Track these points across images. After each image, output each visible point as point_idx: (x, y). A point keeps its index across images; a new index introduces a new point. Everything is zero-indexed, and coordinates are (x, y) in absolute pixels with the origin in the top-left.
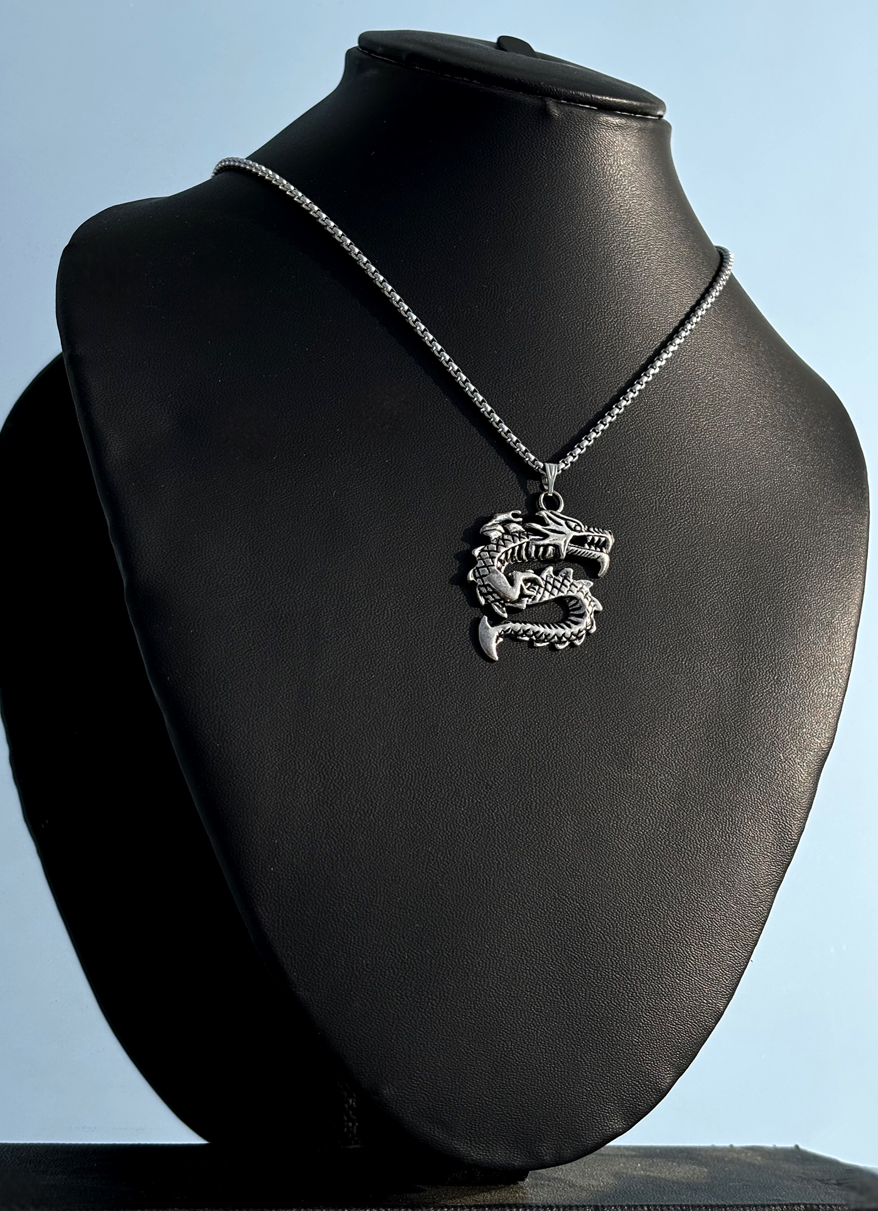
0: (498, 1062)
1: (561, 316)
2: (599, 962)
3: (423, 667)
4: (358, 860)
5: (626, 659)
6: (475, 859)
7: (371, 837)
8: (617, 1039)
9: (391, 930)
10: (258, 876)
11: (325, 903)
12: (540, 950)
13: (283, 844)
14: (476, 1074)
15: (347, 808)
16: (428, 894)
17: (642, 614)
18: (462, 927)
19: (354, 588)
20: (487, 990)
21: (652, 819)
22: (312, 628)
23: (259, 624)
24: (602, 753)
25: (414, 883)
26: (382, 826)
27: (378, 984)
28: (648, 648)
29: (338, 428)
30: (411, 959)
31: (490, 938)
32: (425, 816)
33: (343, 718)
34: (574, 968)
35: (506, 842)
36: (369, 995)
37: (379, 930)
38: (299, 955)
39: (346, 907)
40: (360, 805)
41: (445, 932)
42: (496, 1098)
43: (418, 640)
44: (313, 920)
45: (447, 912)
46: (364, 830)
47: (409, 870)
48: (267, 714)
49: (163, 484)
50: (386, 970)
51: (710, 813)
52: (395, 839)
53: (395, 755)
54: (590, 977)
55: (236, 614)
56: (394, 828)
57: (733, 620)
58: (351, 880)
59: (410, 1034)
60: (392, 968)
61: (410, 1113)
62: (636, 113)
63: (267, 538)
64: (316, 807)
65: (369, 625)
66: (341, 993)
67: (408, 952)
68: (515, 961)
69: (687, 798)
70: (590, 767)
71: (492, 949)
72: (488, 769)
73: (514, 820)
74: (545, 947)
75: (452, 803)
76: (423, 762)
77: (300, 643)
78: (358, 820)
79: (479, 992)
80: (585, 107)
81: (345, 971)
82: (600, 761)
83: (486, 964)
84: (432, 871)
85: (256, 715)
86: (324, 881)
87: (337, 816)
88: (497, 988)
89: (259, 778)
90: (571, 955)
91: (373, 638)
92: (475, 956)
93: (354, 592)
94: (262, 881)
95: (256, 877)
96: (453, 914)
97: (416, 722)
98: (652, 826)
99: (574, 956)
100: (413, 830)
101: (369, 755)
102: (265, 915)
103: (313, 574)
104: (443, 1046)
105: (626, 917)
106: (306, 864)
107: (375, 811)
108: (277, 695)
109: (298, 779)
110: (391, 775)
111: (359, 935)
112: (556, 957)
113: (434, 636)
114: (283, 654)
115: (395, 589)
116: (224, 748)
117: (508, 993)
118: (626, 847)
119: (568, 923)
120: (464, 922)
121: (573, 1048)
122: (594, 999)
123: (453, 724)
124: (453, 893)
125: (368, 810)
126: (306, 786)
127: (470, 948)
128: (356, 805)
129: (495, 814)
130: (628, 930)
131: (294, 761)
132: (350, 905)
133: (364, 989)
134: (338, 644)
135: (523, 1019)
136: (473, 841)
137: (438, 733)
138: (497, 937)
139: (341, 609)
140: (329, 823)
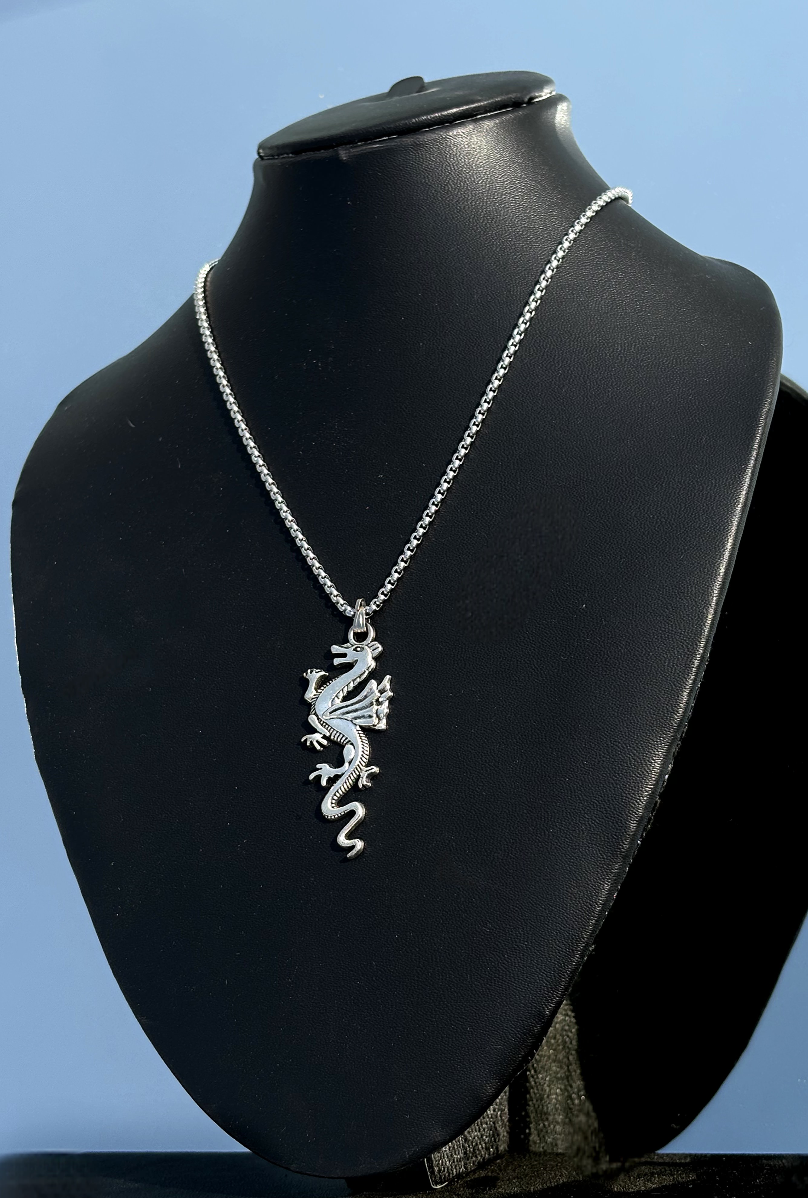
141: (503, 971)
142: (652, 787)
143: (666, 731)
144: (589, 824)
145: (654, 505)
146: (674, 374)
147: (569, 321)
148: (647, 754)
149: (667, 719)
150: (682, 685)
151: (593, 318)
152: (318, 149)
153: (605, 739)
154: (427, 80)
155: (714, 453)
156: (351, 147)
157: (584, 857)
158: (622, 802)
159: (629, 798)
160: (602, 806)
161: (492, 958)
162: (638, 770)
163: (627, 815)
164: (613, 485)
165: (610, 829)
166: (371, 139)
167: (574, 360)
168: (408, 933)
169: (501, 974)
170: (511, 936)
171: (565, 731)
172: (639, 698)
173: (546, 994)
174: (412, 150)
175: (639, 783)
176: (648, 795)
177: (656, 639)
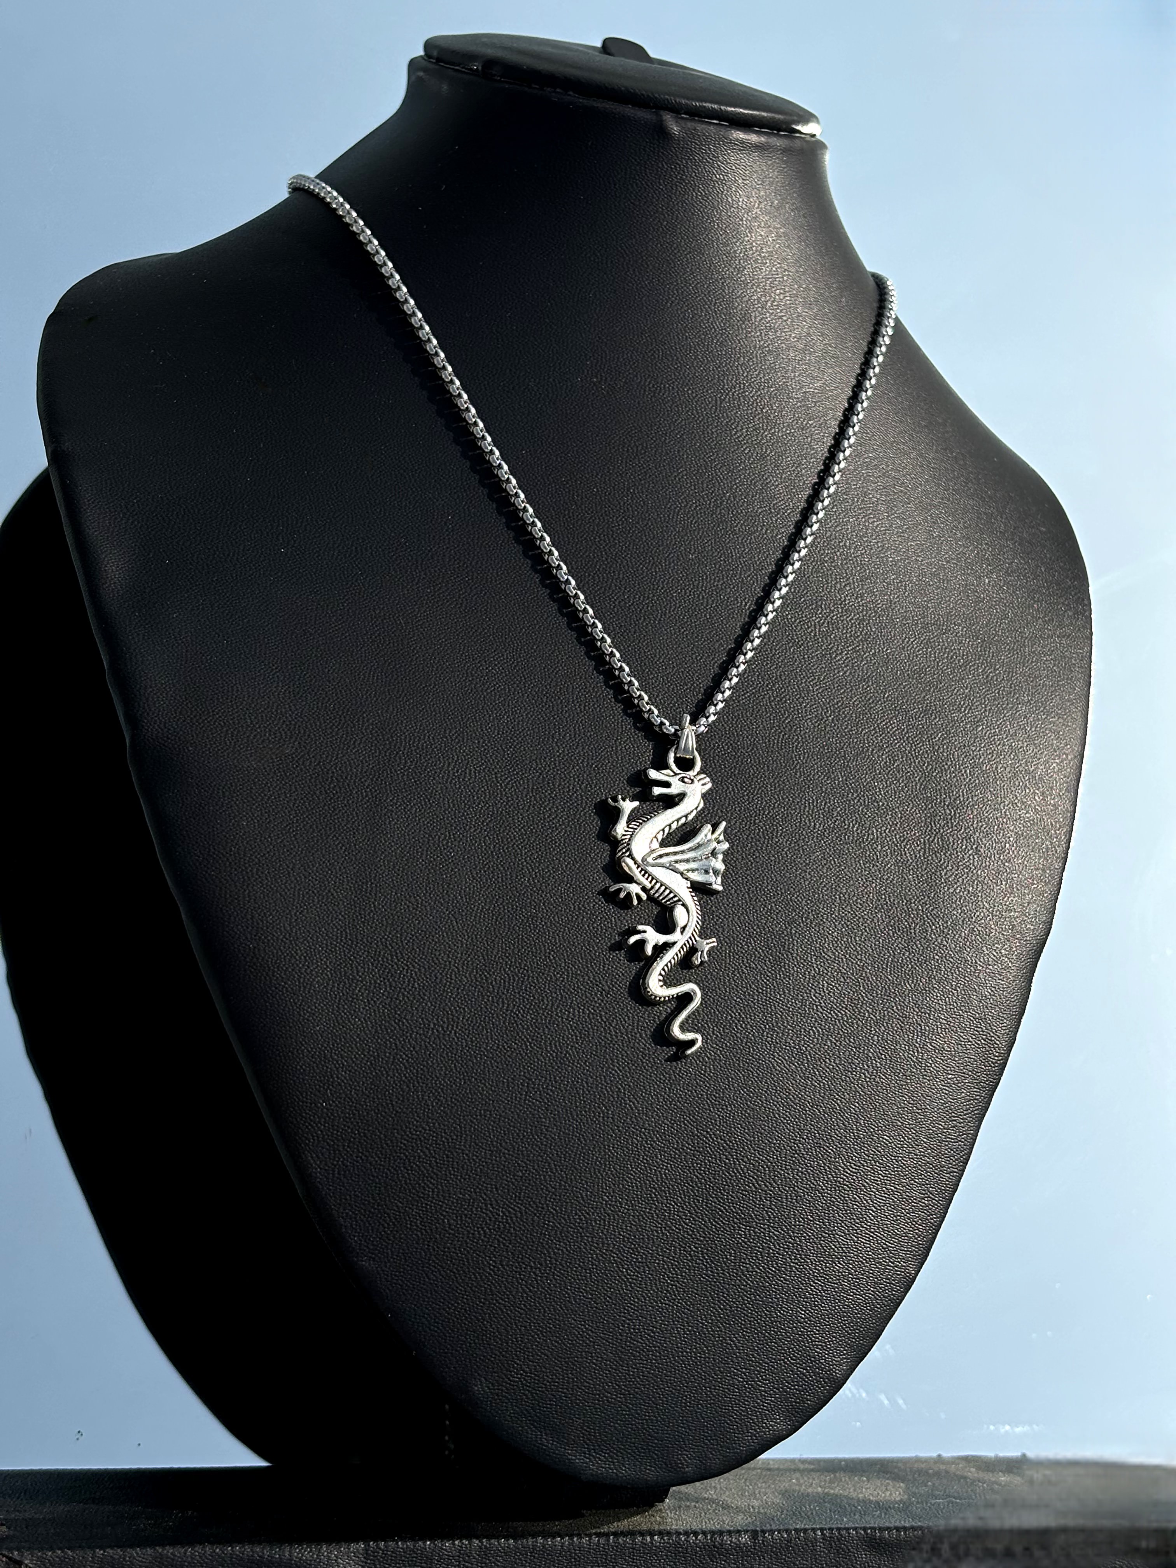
0: (622, 1347)
1: (688, 390)
2: (751, 1216)
3: (517, 841)
4: (436, 1090)
5: (780, 826)
6: (588, 1086)
7: (452, 1061)
8: (776, 1314)
9: (480, 1180)
10: (306, 1113)
11: (393, 1146)
12: (674, 1202)
13: (338, 1072)
14: (594, 1363)
15: (421, 1024)
16: (527, 1133)
17: (800, 768)
18: (572, 1174)
19: (425, 742)
20: (606, 1255)
21: (818, 1031)
22: (372, 794)
23: (302, 790)
24: (751, 948)
25: (509, 1119)
26: (466, 1046)
27: (464, 1249)
28: (808, 811)
29: (402, 537)
30: (507, 1216)
31: (610, 1187)
32: (523, 1033)
33: (414, 909)
34: (719, 1224)
35: (628, 1063)
36: (454, 1264)
37: (465, 1179)
38: (362, 1214)
39: (421, 1151)
40: (437, 1020)
41: (550, 1181)
42: (621, 1394)
43: (510, 807)
44: (379, 1169)
45: (553, 1155)
46: (443, 1052)
47: (503, 1102)
48: (314, 905)
49: (175, 613)
50: (475, 1231)
51: (893, 1022)
52: (484, 1063)
53: (482, 954)
54: (741, 1235)
55: (272, 778)
56: (482, 1049)
57: (918, 775)
58: (428, 1116)
59: (508, 1314)
60: (482, 1228)
61: (509, 1416)
62: (779, 130)
63: (311, 681)
64: (380, 1023)
65: (447, 788)
66: (417, 1262)
67: (503, 1208)
68: (642, 1216)
69: (862, 1002)
70: (736, 965)
71: (612, 1201)
72: (604, 970)
73: (638, 1035)
74: (681, 1198)
75: (557, 1015)
76: (519, 963)
77: (356, 813)
78: (435, 1039)
79: (597, 1257)
80: (714, 123)
81: (422, 1234)
82: (749, 957)
83: (604, 1220)
84: (533, 1103)
85: (301, 907)
86: (392, 1118)
87: (408, 1034)
88: (620, 1251)
89: (305, 988)
90: (715, 1207)
91: (451, 805)
92: (590, 1211)
93: (426, 747)
94: (311, 1120)
95: (304, 1115)
96: (561, 1157)
97: (508, 911)
98: (818, 1039)
99: (719, 1209)
100: (508, 1051)
101: (448, 955)
102: (316, 1164)
103: (372, 724)
104: (550, 1328)
105: (786, 1158)
106: (368, 1096)
107: (457, 1028)
108: (328, 880)
109: (356, 988)
110: (477, 981)
111: (439, 1187)
112: (695, 1210)
113: (530, 801)
114: (335, 828)
115: (479, 742)
116: (259, 950)
117: (633, 1258)
118: (784, 1066)
119: (710, 1166)
120: (575, 1168)
121: (719, 1328)
122: (747, 1264)
123: (557, 913)
124: (560, 1131)
125: (448, 1026)
126: (367, 997)
127: (584, 1201)
128: (432, 1019)
129: (614, 1027)
130: (788, 1174)
131: (351, 965)
132: (427, 1148)
133: (447, 1256)
134: (406, 813)
135: (654, 1291)
136: (585, 1064)
137: (537, 925)
138: (618, 1186)
139: (410, 768)
140: (398, 1043)
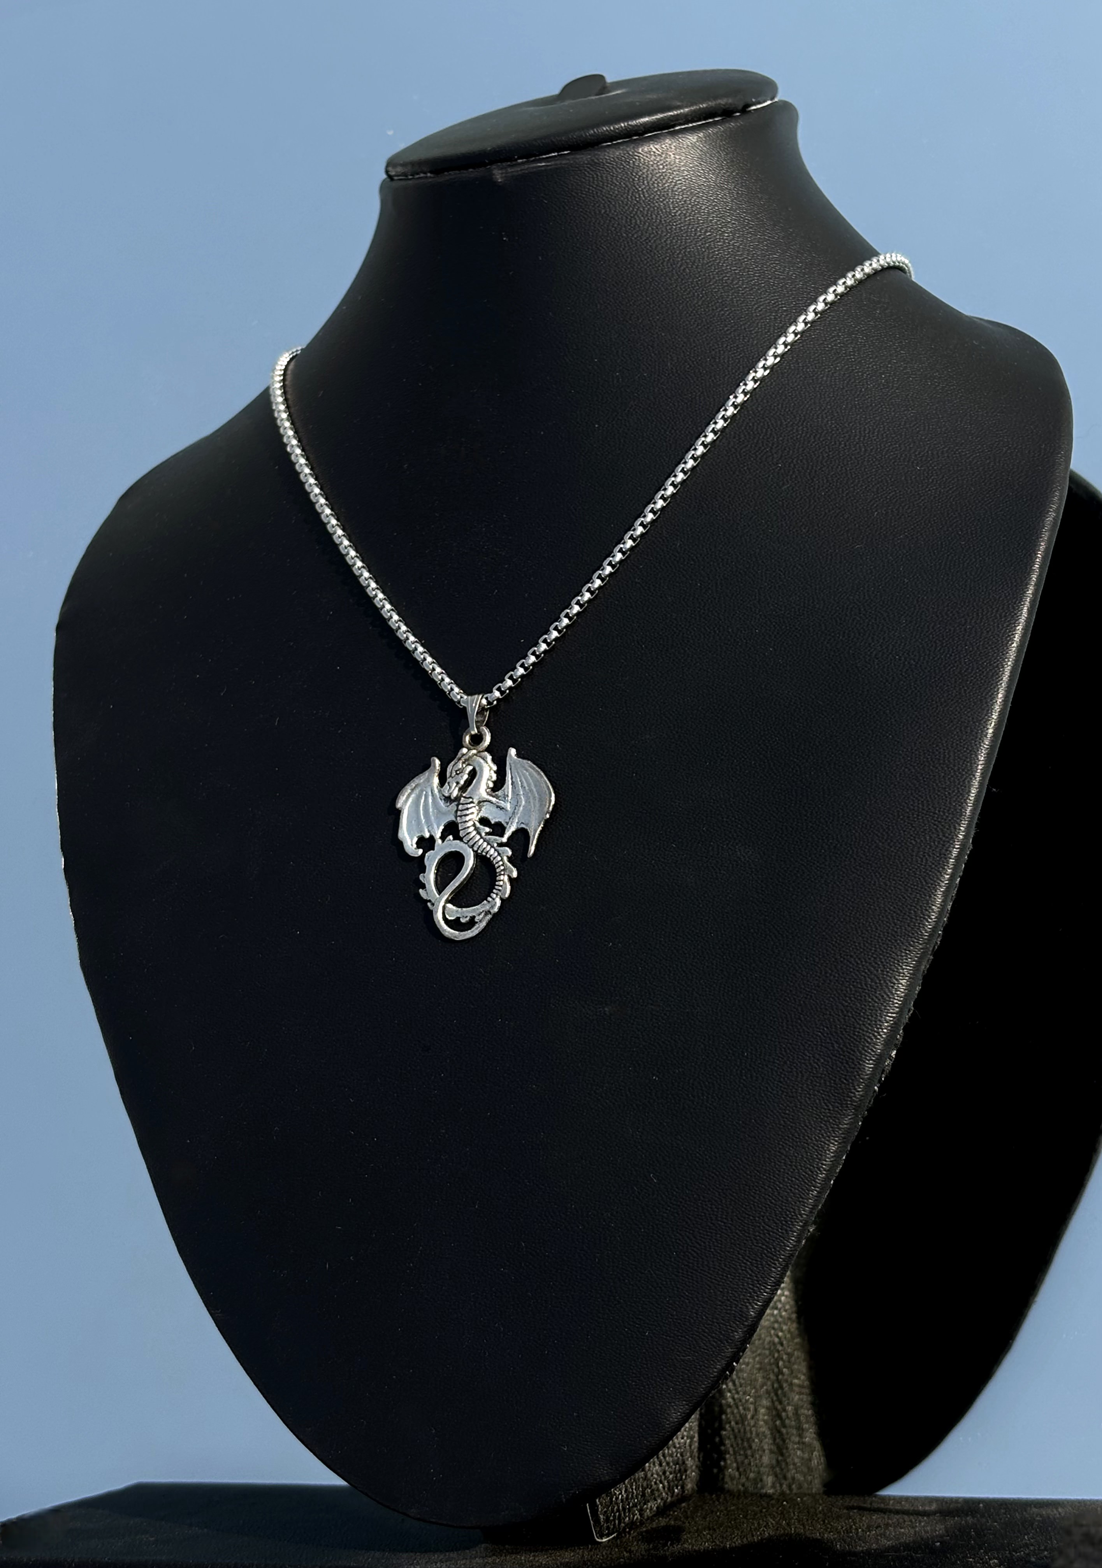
141: (694, 1257)
142: (894, 1015)
143: (913, 942)
144: (810, 1064)
145: (902, 642)
146: (929, 470)
147: (792, 398)
148: (888, 972)
149: (915, 926)
150: (935, 881)
151: (824, 395)
152: (466, 167)
153: (833, 952)
154: (609, 79)
155: (981, 574)
156: (509, 166)
157: (803, 1107)
158: (855, 1035)
159: (863, 1030)
160: (828, 1041)
161: (680, 1240)
162: (876, 993)
163: (860, 1052)
164: (846, 615)
165: (838, 1071)
166: (535, 155)
167: (798, 450)
168: (569, 1205)
169: (691, 1261)
170: (705, 1211)
171: (779, 940)
172: (878, 898)
173: (750, 1288)
174: (588, 170)
175: (877, 1011)
176: (888, 1026)
177: (902, 819)
